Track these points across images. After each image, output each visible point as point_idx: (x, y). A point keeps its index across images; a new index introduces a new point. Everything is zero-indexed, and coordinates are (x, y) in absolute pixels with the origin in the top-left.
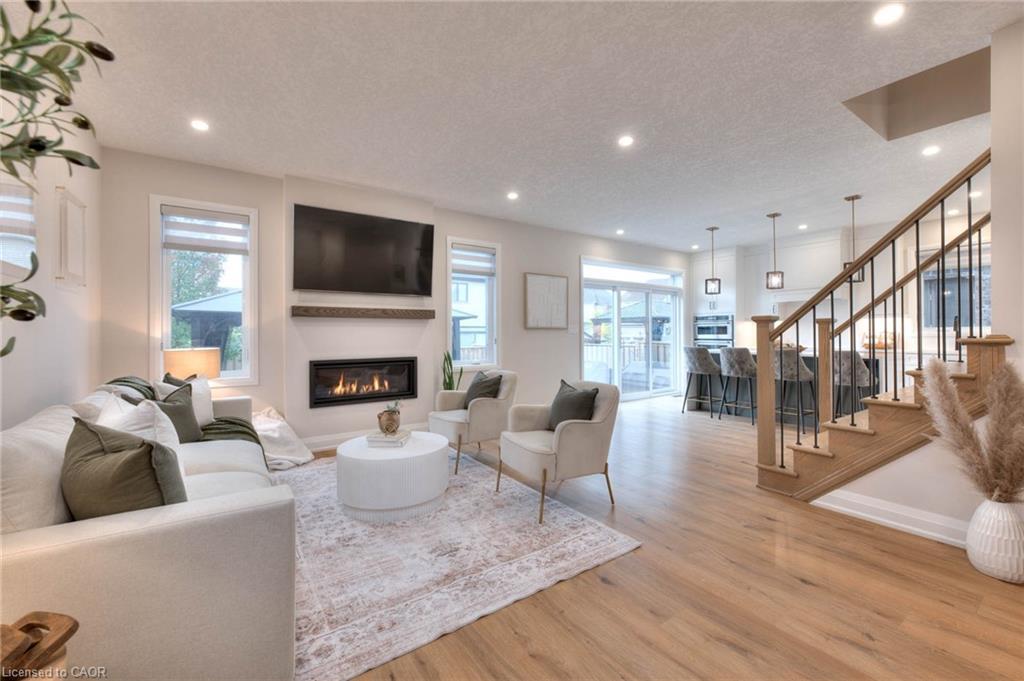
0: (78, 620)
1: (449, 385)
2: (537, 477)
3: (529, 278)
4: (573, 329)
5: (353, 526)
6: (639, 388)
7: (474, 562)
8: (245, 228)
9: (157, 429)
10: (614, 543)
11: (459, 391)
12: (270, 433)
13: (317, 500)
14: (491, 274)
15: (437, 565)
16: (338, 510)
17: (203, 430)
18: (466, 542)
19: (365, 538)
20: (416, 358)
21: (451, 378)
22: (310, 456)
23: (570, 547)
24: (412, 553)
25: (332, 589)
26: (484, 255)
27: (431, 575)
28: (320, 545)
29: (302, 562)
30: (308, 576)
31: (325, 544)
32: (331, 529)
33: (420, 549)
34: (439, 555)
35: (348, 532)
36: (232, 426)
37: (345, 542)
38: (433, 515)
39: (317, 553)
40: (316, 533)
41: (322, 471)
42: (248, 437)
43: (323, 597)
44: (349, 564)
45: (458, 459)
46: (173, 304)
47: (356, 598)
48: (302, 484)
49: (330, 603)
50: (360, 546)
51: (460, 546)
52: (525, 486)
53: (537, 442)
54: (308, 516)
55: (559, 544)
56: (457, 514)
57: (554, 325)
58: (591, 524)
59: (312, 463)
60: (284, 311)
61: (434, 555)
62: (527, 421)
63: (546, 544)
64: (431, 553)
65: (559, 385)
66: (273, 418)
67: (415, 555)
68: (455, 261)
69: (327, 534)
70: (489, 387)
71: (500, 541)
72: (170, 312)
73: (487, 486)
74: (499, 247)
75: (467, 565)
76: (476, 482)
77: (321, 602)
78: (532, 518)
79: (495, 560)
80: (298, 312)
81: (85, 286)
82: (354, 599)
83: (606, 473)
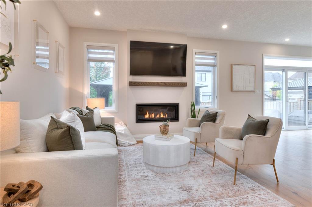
0: (43, 185)
1: (193, 116)
2: (233, 162)
3: (234, 67)
4: (258, 92)
5: (148, 172)
6: (299, 124)
7: (199, 197)
8: (114, 52)
9: (76, 123)
10: (277, 203)
11: (198, 119)
12: (121, 131)
13: (136, 159)
14: (214, 66)
15: (181, 194)
16: (143, 164)
17: (97, 127)
18: (196, 187)
19: (152, 177)
20: (179, 104)
21: (194, 114)
22: (135, 142)
23: (250, 199)
24: (171, 187)
25: (137, 196)
26: (211, 57)
27: (178, 199)
28: (135, 177)
29: (127, 183)
30: (128, 189)
31: (137, 177)
32: (140, 171)
33: (175, 186)
34: (182, 190)
35: (146, 174)
36: (107, 127)
37: (144, 177)
38: (182, 172)
39: (133, 180)
40: (134, 172)
41: (139, 149)
42: (112, 131)
43: (133, 198)
44: (145, 187)
45: (195, 149)
46: (91, 82)
47: (145, 202)
48: (131, 152)
49: (135, 202)
50: (149, 180)
51: (192, 188)
52: (228, 166)
53: (234, 144)
54: (132, 165)
55: (244, 197)
56: (193, 174)
57: (247, 89)
58: (264, 190)
59: (136, 145)
60: (126, 84)
61: (180, 190)
62: (229, 134)
63: (236, 195)
64: (179, 189)
65: (247, 117)
66: (123, 126)
67: (172, 189)
68: (196, 60)
69: (138, 173)
70: (212, 118)
71: (212, 189)
72: (90, 85)
73: (209, 164)
74: (218, 52)
75: (195, 197)
76: (204, 161)
77: (132, 200)
78: (230, 181)
79: (209, 198)
80: (132, 84)
81: (64, 75)
82: (144, 202)
83: (273, 164)
